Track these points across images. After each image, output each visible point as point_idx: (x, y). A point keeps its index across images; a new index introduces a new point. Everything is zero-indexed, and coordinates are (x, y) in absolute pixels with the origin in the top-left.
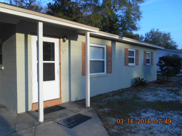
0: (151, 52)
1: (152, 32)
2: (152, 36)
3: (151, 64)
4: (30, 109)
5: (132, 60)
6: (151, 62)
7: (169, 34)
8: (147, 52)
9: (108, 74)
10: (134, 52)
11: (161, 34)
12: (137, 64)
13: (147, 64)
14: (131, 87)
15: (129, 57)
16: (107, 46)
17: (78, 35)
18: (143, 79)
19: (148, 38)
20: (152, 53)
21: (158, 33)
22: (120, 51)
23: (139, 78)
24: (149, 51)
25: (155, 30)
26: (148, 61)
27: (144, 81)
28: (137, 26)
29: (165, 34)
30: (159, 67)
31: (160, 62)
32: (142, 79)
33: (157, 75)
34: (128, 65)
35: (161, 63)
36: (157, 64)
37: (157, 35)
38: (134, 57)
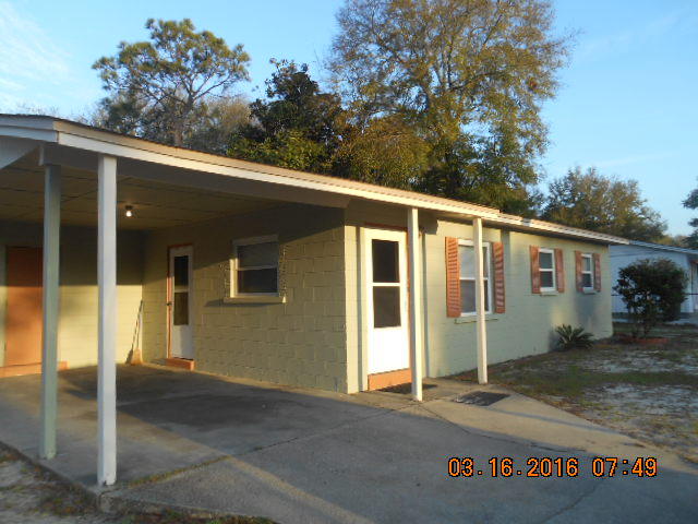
0: (593, 255)
1: (571, 178)
2: (573, 192)
3: (595, 288)
4: (365, 388)
5: (546, 280)
6: (595, 283)
7: (633, 185)
8: (583, 255)
9: (497, 316)
10: (550, 254)
11: (605, 183)
12: (560, 290)
13: (586, 289)
14: (549, 352)
15: (541, 270)
16: (492, 244)
17: (439, 222)
18: (581, 330)
19: (559, 199)
20: (596, 258)
21: (595, 182)
22: (519, 255)
23: (570, 327)
24: (587, 252)
25: (584, 172)
26: (586, 280)
27: (586, 336)
28: (537, 172)
29: (619, 183)
30: (622, 296)
31: (622, 283)
32: (578, 331)
33: (615, 325)
34: (539, 293)
35: (627, 284)
36: (615, 289)
37: (590, 189)
38: (553, 270)
